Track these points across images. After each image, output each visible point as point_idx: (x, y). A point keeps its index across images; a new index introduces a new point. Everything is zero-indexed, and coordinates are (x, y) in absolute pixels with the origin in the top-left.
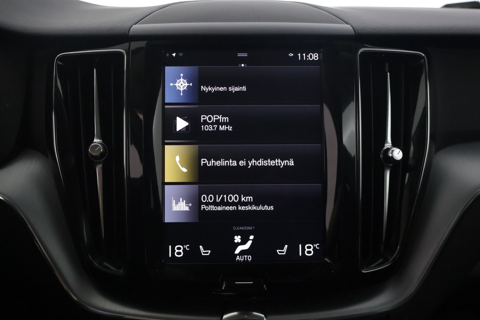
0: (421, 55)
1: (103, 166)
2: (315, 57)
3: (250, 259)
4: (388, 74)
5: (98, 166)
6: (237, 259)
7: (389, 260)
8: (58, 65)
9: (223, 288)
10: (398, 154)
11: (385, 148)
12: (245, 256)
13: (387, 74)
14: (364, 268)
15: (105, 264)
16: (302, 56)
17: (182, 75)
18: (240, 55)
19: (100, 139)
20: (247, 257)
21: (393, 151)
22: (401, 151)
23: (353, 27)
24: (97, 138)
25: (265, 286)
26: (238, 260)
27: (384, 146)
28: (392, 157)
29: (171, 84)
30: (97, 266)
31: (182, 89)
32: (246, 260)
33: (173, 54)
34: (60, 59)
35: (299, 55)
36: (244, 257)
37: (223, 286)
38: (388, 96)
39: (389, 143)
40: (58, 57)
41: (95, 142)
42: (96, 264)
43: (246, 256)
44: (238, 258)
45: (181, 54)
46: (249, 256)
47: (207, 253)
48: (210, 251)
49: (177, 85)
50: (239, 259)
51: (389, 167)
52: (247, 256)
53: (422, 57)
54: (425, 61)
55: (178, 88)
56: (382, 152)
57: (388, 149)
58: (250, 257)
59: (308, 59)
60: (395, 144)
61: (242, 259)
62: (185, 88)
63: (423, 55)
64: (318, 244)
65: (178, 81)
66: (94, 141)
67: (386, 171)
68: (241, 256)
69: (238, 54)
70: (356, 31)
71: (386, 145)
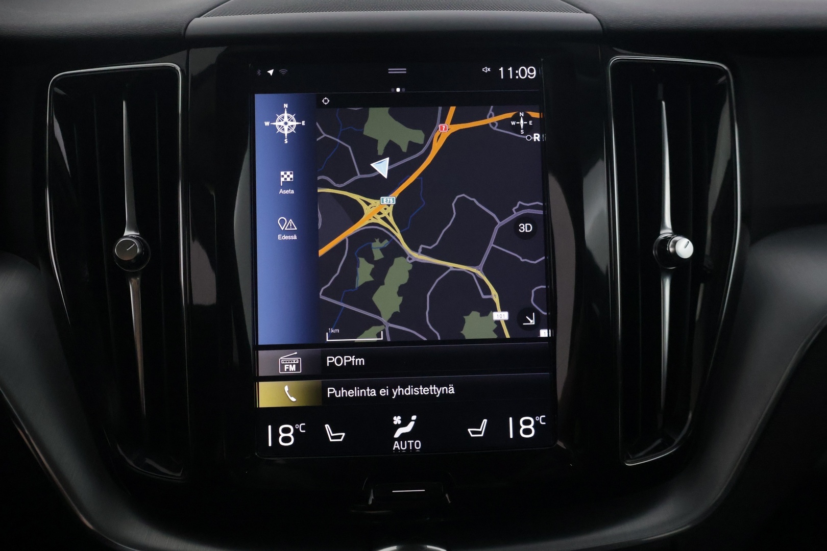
0: (721, 68)
1: (142, 281)
2: (529, 73)
3: (418, 446)
4: (663, 103)
5: (132, 279)
6: (395, 447)
7: (674, 441)
8: (55, 95)
9: (370, 502)
10: (684, 248)
11: (661, 237)
12: (409, 441)
13: (661, 104)
14: (628, 458)
15: (149, 461)
16: (507, 73)
17: (286, 106)
18: (392, 71)
19: (136, 231)
20: (413, 444)
21: (675, 242)
22: (690, 242)
23: (599, 17)
24: (130, 229)
25: (447, 496)
26: (396, 449)
27: (659, 234)
28: (675, 253)
29: (267, 124)
30: (134, 467)
31: (286, 132)
32: (411, 448)
33: (268, 72)
34: (58, 83)
35: (501, 69)
36: (408, 444)
37: (369, 498)
38: (664, 143)
39: (667, 230)
40: (54, 80)
41: (126, 237)
42: (131, 463)
43: (411, 442)
44: (396, 445)
45: (283, 71)
46: (416, 442)
47: (340, 437)
48: (343, 434)
49: (277, 124)
50: (398, 447)
51: (668, 272)
52: (413, 441)
53: (722, 72)
54: (728, 78)
55: (279, 130)
56: (655, 244)
57: (666, 240)
58: (418, 443)
59: (517, 77)
60: (678, 230)
61: (404, 447)
62: (293, 130)
63: (725, 68)
64: (544, 416)
65: (279, 117)
66: (125, 235)
67: (664, 279)
68: (401, 442)
69: (389, 69)
70: (604, 24)
71: (662, 232)
